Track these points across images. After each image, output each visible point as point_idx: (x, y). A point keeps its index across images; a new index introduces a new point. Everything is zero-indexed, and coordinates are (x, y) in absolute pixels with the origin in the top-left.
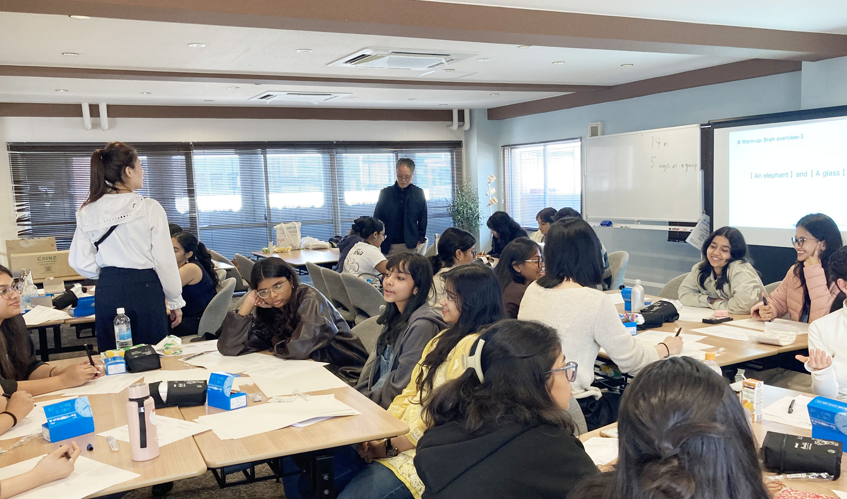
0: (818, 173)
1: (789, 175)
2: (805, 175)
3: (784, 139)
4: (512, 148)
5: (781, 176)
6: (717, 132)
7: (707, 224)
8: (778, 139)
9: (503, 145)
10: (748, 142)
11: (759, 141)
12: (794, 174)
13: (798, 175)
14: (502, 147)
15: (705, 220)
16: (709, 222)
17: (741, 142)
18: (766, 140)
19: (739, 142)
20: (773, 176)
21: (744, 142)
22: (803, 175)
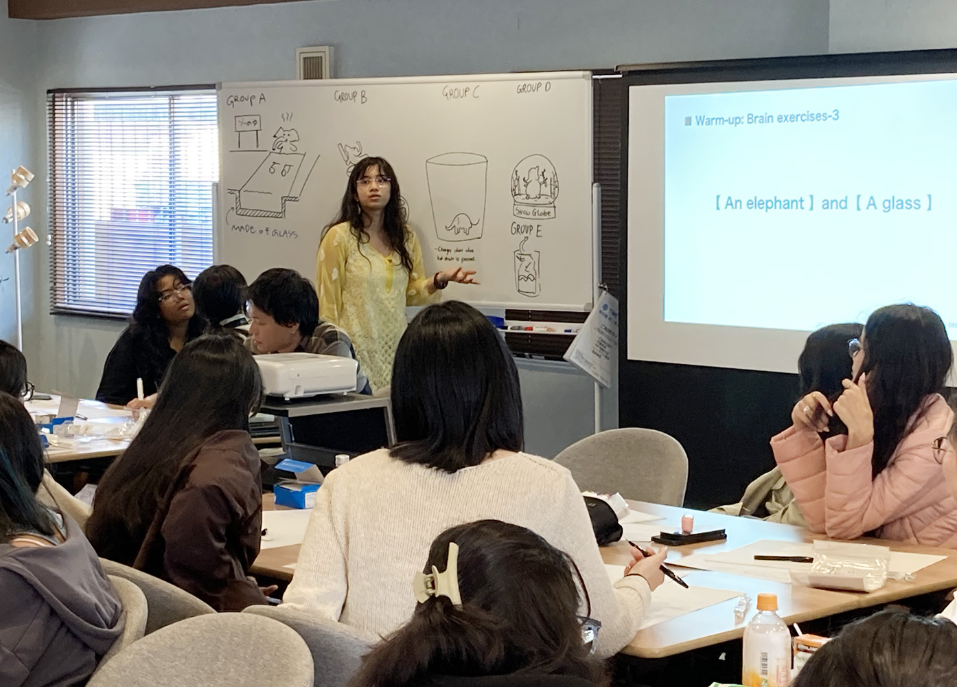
0: (872, 203)
1: (807, 204)
2: (843, 204)
3: (793, 118)
4: (74, 99)
5: (788, 205)
6: (638, 94)
7: (609, 315)
8: (780, 119)
9: (51, 88)
10: (709, 122)
11: (736, 121)
12: (818, 204)
13: (827, 205)
14: (49, 92)
15: (605, 307)
16: (617, 312)
17: (694, 121)
18: (751, 118)
19: (688, 121)
20: (770, 204)
21: (700, 121)
22: (839, 205)
